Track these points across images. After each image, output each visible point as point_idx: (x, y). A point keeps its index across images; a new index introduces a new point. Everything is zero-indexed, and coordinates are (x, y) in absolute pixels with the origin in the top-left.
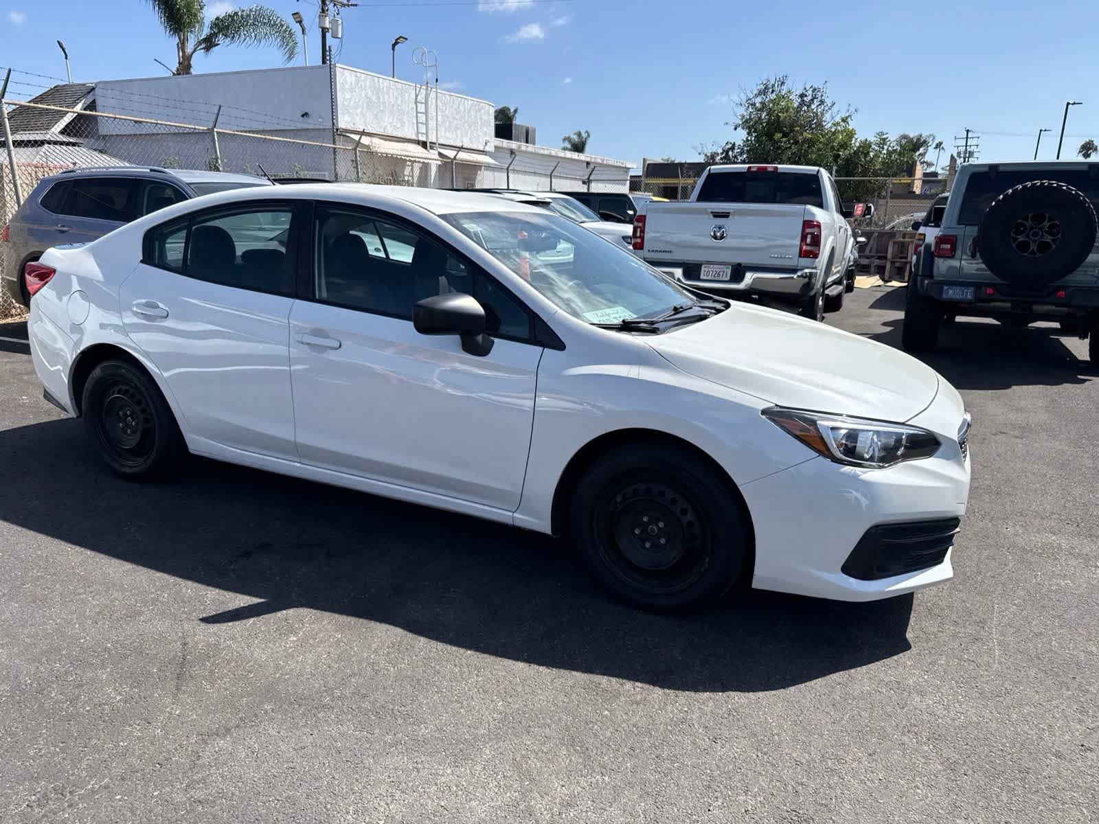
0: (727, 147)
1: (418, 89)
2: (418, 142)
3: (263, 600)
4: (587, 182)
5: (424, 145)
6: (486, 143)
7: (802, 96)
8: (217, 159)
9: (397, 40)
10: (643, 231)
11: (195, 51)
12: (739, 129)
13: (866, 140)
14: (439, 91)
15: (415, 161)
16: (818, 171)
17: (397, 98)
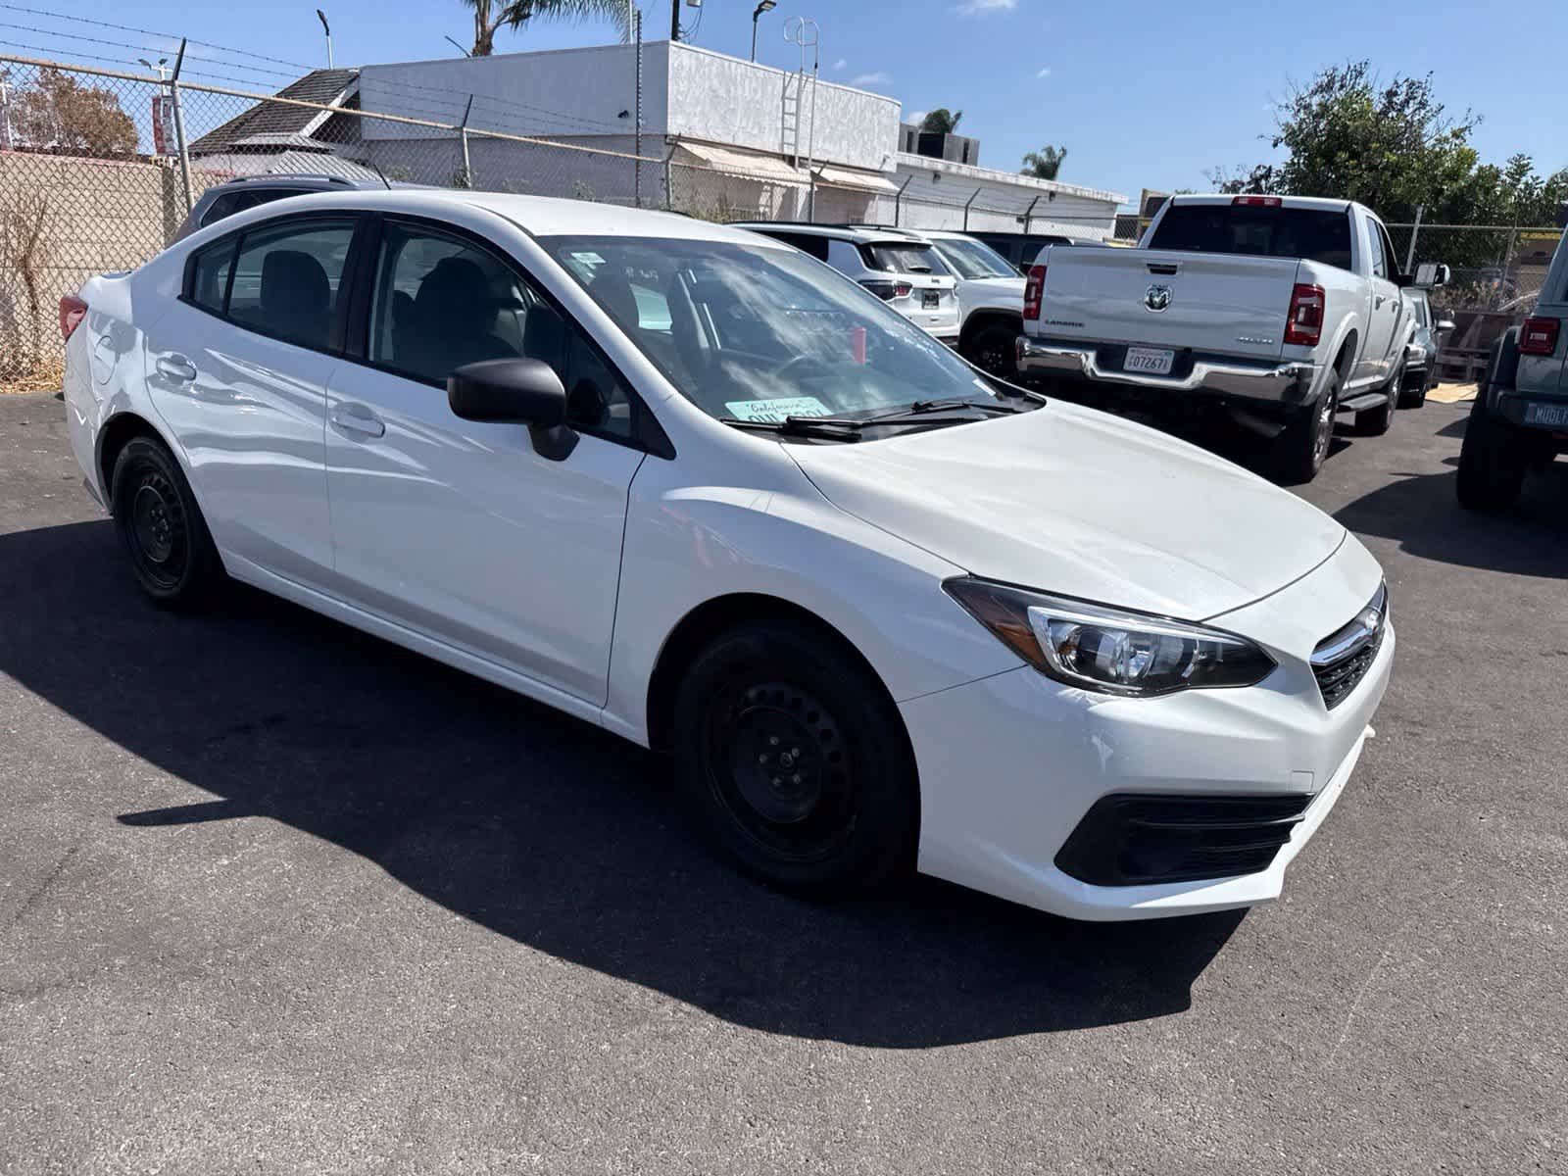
0: (1259, 173)
1: (787, 79)
2: (783, 157)
3: (221, 799)
4: (1025, 219)
5: (790, 160)
6: (884, 160)
7: (1391, 94)
8: (464, 171)
9: (760, 6)
10: (1040, 290)
11: (498, 24)
12: (1282, 145)
13: (1491, 166)
14: (817, 81)
15: (779, 185)
16: (1349, 207)
17: (755, 91)
